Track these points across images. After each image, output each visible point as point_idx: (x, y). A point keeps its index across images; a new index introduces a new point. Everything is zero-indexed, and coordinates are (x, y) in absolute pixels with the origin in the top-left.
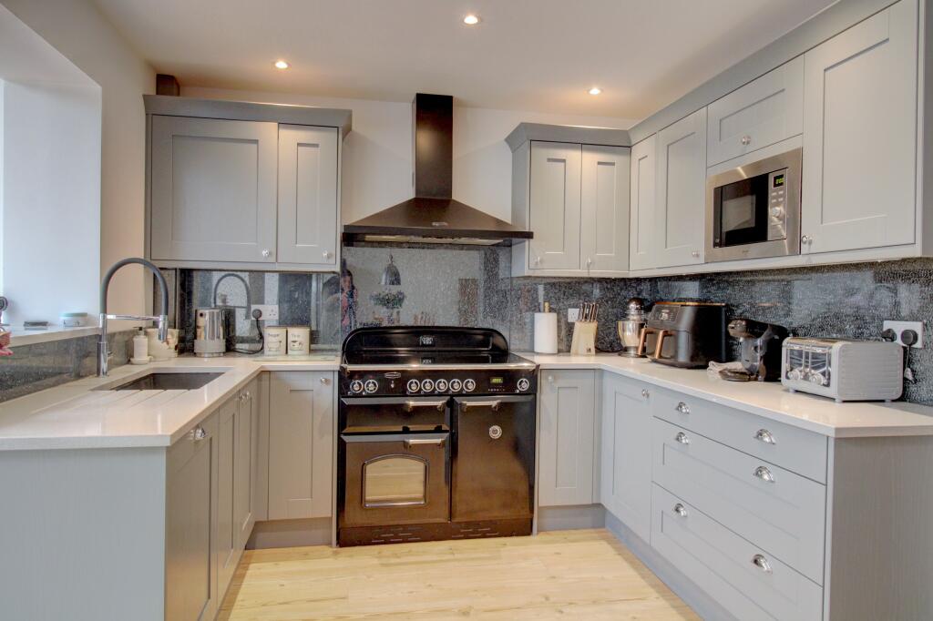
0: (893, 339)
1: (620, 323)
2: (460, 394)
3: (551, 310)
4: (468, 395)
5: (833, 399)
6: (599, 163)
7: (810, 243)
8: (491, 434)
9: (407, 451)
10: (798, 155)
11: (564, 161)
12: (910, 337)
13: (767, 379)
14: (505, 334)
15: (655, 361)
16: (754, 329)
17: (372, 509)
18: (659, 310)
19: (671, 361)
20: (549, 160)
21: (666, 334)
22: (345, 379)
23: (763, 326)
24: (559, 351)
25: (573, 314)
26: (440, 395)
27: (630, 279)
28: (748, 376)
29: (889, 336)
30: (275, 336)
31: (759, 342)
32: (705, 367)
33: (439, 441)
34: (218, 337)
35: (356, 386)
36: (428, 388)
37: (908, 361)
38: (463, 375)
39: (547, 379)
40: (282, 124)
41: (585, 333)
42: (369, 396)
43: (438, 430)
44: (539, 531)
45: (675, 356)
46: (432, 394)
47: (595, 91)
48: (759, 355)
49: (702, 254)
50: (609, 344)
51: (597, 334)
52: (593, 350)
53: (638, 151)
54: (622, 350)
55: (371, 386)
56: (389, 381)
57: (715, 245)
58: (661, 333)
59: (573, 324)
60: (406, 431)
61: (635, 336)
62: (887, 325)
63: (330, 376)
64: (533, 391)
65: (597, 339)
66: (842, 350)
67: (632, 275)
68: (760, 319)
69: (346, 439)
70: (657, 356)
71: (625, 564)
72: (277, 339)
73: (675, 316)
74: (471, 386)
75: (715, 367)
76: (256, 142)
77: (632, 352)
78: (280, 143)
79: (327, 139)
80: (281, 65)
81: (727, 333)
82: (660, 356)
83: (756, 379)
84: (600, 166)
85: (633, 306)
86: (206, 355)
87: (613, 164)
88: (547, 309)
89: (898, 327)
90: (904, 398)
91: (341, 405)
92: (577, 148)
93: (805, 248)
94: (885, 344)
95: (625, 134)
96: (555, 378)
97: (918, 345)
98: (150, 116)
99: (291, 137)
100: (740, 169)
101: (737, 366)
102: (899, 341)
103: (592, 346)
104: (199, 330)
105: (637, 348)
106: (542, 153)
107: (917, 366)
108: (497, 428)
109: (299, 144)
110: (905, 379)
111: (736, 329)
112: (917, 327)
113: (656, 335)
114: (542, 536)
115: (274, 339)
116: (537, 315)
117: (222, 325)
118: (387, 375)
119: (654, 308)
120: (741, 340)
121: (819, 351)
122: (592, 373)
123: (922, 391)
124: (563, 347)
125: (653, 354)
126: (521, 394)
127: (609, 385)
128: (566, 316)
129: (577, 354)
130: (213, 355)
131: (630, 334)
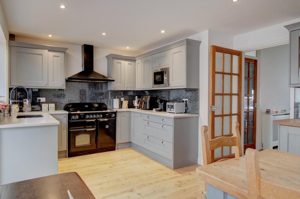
0: (184, 102)
1: (134, 101)
2: (99, 118)
3: (117, 98)
4: (100, 118)
5: (175, 113)
6: (129, 64)
7: (171, 85)
8: (106, 127)
9: (86, 132)
10: (168, 68)
11: (121, 63)
12: (186, 101)
13: (164, 111)
14: (106, 104)
15: (142, 109)
16: (161, 101)
17: (77, 147)
18: (143, 98)
19: (145, 109)
20: (117, 63)
21: (144, 103)
22: (70, 116)
23: (163, 100)
24: (119, 108)
25: (122, 99)
26: (94, 118)
27: (135, 91)
28: (161, 110)
29: (183, 101)
30: (45, 106)
31: (163, 104)
32: (152, 109)
33: (94, 129)
34: (30, 107)
35: (73, 117)
36: (91, 117)
37: (186, 106)
38: (99, 114)
39: (118, 114)
40: (49, 51)
41: (125, 103)
42: (76, 120)
43: (93, 127)
44: (117, 149)
45: (146, 108)
46: (92, 119)
47: (128, 48)
48: (163, 106)
49: (152, 86)
50: (131, 106)
51: (128, 104)
52: (127, 107)
53: (137, 62)
54: (134, 107)
55: (77, 117)
56: (81, 116)
57: (154, 84)
58: (143, 103)
59: (123, 101)
60: (85, 128)
61: (137, 104)
62: (183, 100)
63: (66, 115)
64: (115, 116)
65: (128, 105)
66: (176, 104)
67: (136, 90)
68: (163, 99)
69: (71, 130)
70: (142, 108)
71: (137, 153)
72: (46, 107)
73: (146, 99)
74: (101, 116)
75: (154, 109)
76: (42, 55)
77: (136, 107)
78: (48, 55)
79: (61, 55)
80: (50, 36)
81: (157, 102)
82: (143, 108)
83: (162, 111)
84: (129, 65)
85: (136, 97)
86: (26, 111)
87: (131, 64)
88: (116, 98)
89: (185, 100)
90: (186, 112)
91: (69, 122)
92: (123, 60)
93: (170, 86)
94: (183, 103)
95: (134, 58)
96: (120, 114)
97: (187, 103)
98: (10, 46)
99: (52, 54)
100: (159, 69)
101: (159, 109)
102: (185, 102)
103: (127, 106)
104: (24, 105)
105: (138, 107)
106: (116, 61)
107: (188, 107)
108: (107, 126)
109: (54, 56)
110: (186, 109)
111: (158, 101)
112: (187, 100)
113: (142, 103)
114: (117, 150)
115: (45, 107)
116: (114, 100)
117: (31, 103)
118: (81, 114)
119: (142, 97)
120: (159, 103)
121: (172, 104)
122: (128, 112)
123: (188, 111)
124: (120, 107)
125: (142, 107)
126: (113, 117)
127: (132, 114)
128: (121, 100)
129: (123, 108)
130: (28, 111)
131: (136, 103)
